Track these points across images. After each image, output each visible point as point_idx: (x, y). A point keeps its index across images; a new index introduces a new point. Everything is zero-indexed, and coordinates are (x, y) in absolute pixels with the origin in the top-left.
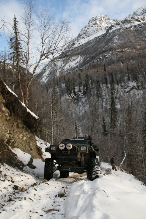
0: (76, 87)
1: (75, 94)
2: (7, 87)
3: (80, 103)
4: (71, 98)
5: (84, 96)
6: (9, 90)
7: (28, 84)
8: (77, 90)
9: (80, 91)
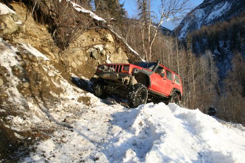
0: (220, 42)
1: (219, 50)
2: (129, 47)
3: (226, 61)
4: (214, 55)
5: (230, 52)
6: (132, 50)
7: (150, 43)
8: (221, 46)
9: (225, 46)
